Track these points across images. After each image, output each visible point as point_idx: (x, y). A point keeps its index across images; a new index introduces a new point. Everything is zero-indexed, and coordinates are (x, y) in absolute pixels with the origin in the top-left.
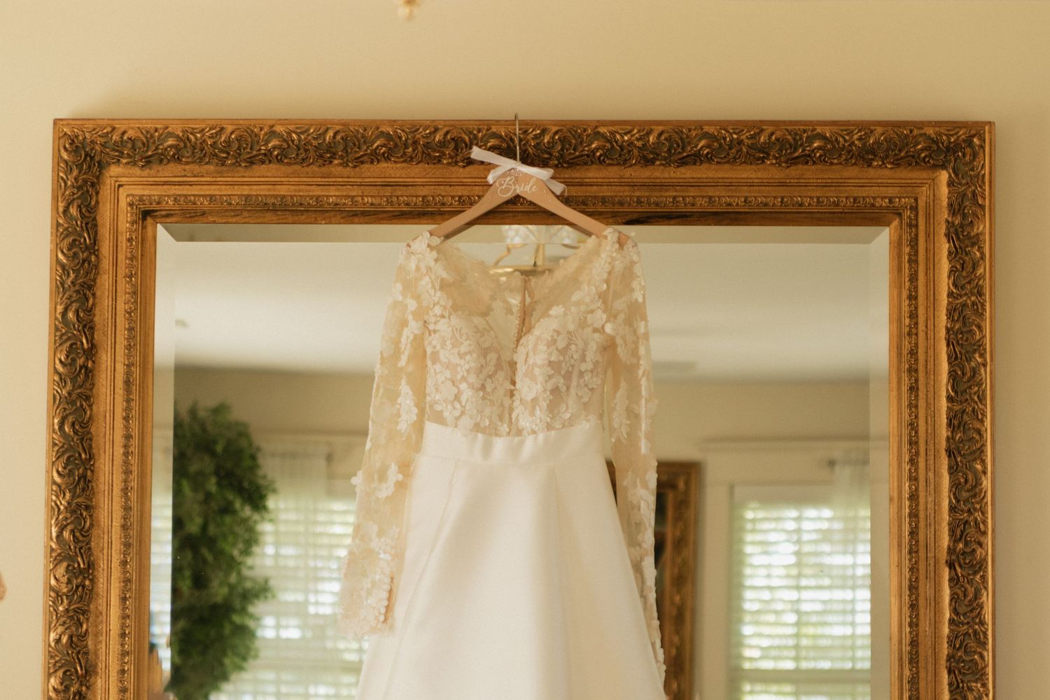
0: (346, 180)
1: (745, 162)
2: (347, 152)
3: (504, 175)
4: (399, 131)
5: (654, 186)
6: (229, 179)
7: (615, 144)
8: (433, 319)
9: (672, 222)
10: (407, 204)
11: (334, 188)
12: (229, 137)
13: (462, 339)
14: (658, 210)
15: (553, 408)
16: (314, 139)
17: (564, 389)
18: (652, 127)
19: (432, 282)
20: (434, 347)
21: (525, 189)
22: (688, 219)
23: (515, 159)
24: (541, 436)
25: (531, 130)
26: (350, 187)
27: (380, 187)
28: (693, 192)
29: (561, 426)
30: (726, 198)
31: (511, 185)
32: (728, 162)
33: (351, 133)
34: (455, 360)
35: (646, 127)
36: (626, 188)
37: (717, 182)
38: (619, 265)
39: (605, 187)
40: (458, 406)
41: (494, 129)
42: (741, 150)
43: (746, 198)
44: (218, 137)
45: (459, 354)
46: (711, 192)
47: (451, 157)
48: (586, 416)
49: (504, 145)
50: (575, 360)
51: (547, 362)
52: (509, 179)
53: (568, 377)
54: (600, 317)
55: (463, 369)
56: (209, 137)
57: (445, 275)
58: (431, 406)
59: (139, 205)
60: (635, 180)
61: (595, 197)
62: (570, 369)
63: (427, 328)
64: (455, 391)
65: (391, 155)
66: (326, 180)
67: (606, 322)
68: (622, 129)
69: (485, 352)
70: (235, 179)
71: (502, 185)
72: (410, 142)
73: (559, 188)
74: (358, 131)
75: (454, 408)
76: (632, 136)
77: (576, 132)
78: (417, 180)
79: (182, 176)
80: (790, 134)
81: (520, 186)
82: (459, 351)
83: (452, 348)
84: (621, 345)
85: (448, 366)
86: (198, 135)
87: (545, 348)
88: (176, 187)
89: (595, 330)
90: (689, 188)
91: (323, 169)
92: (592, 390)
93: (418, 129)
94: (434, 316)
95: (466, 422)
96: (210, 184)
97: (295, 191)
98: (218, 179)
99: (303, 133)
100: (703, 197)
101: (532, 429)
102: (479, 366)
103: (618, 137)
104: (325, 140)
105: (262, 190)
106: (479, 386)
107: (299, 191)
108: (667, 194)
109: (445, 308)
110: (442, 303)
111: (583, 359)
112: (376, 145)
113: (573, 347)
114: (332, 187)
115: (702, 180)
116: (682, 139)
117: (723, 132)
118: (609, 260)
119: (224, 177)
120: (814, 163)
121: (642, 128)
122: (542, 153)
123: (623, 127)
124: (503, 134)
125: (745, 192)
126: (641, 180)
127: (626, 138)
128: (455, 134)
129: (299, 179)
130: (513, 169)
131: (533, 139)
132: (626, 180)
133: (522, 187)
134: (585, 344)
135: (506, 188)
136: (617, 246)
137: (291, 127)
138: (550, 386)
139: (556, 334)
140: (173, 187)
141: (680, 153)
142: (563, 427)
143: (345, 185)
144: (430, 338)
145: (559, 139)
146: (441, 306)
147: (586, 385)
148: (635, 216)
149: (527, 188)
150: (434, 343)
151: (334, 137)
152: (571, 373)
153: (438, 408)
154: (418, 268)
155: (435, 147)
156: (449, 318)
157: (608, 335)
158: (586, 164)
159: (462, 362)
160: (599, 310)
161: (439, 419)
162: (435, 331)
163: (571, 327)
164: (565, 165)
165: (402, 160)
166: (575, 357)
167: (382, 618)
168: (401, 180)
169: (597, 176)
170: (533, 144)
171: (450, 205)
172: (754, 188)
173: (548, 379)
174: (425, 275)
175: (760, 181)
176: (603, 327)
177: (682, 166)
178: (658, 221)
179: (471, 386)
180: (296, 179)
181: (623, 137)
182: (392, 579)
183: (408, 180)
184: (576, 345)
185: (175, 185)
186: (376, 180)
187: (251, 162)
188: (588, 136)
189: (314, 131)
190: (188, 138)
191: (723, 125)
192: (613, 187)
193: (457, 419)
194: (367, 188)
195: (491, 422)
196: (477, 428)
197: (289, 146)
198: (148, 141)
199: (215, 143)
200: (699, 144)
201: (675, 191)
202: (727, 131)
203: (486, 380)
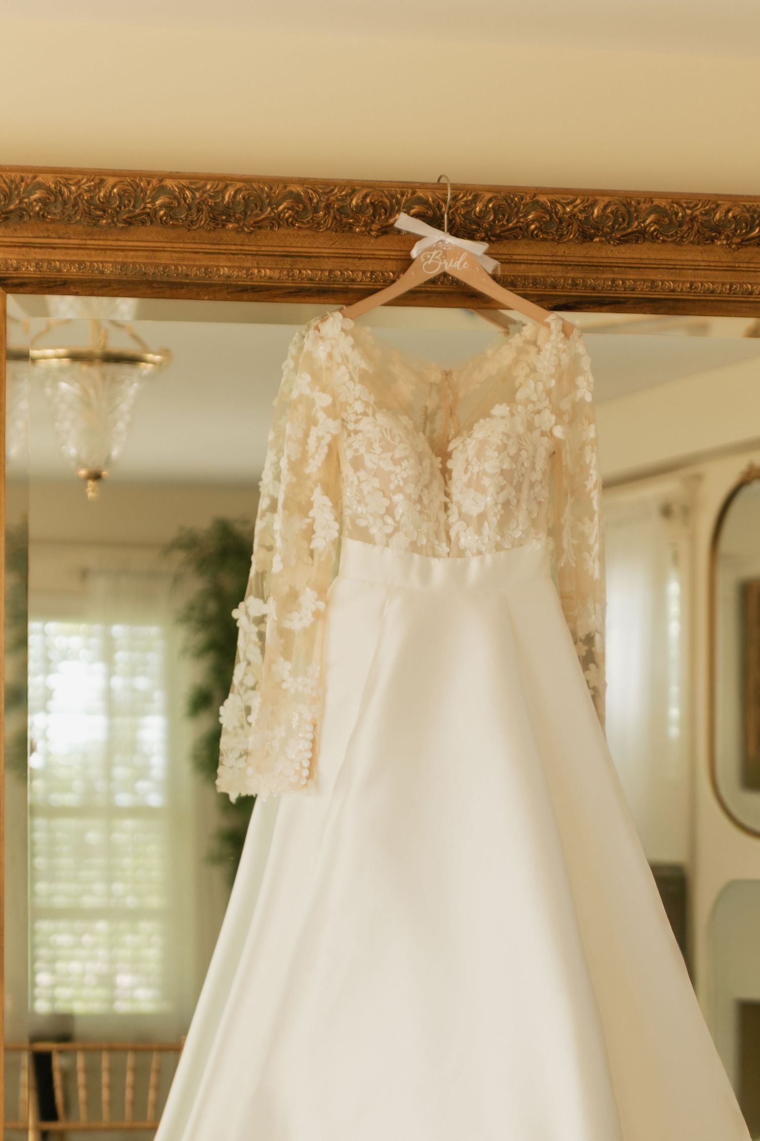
0: (240, 247)
1: (692, 242)
2: (246, 214)
3: (431, 248)
4: (310, 191)
5: (588, 266)
6: (101, 243)
7: (555, 216)
9: (604, 308)
10: (311, 280)
11: (224, 257)
12: (110, 192)
13: (394, 441)
14: (594, 294)
15: (503, 524)
16: (211, 197)
18: (597, 198)
19: (349, 373)
20: (357, 451)
21: (454, 265)
22: (622, 305)
23: (443, 229)
25: (461, 196)
26: (244, 256)
27: (280, 258)
28: (632, 275)
30: (667, 282)
31: (438, 260)
32: (673, 242)
33: (255, 192)
34: (387, 466)
35: (590, 197)
36: (561, 268)
37: (660, 264)
39: (536, 265)
41: (420, 193)
42: (692, 227)
43: (692, 284)
44: (97, 191)
45: (392, 459)
46: (652, 275)
47: (366, 225)
49: (430, 213)
51: (498, 470)
52: (435, 252)
54: (548, 419)
55: (399, 477)
56: (86, 191)
58: (353, 522)
60: (569, 259)
61: (526, 278)
64: (386, 503)
65: (296, 220)
66: (217, 247)
68: (563, 199)
70: (109, 243)
71: (428, 260)
72: (323, 205)
73: (491, 265)
74: (262, 190)
75: (385, 523)
76: (575, 207)
77: (512, 200)
78: (322, 250)
79: (44, 237)
81: (449, 263)
82: (393, 456)
83: (382, 453)
85: (377, 473)
86: (73, 188)
87: (496, 454)
88: (37, 250)
89: (543, 434)
90: (628, 269)
91: (212, 234)
93: (332, 190)
94: (353, 413)
96: (79, 248)
97: (178, 259)
98: (89, 242)
99: (197, 189)
100: (645, 281)
103: (559, 207)
104: (223, 198)
105: (140, 258)
107: (184, 259)
108: (604, 276)
109: (367, 404)
111: (533, 468)
112: (281, 208)
114: (222, 256)
115: (644, 262)
116: (629, 212)
117: (675, 206)
119: (95, 240)
121: (586, 198)
122: (470, 223)
123: (564, 196)
124: (430, 199)
125: (689, 276)
126: (576, 259)
127: (568, 209)
128: (376, 198)
129: (185, 246)
130: (442, 241)
131: (463, 206)
132: (559, 259)
135: (431, 262)
136: (562, 335)
137: (184, 182)
138: (502, 498)
139: (505, 437)
140: (33, 250)
141: (624, 229)
142: (513, 547)
143: (237, 254)
144: (351, 440)
145: (493, 208)
146: (363, 401)
148: (562, 301)
149: (457, 265)
150: (356, 445)
151: (234, 196)
153: (362, 523)
154: (330, 356)
155: (349, 212)
156: (374, 416)
158: (516, 238)
159: (398, 469)
160: (547, 410)
161: (364, 536)
162: (356, 432)
164: (493, 239)
165: (308, 226)
166: (526, 465)
167: (306, 773)
168: (303, 250)
169: (526, 252)
170: (462, 212)
171: (361, 281)
172: (699, 272)
175: (707, 264)
177: (622, 244)
178: (588, 308)
179: (408, 497)
180: (181, 245)
181: (564, 208)
182: (315, 726)
183: (313, 250)
184: (527, 451)
185: (35, 247)
186: (274, 249)
187: (129, 222)
188: (525, 205)
189: (212, 187)
190: (61, 193)
191: (676, 199)
192: (545, 266)
193: (389, 536)
194: (262, 258)
196: (414, 547)
197: (179, 205)
198: (11, 193)
199: (92, 198)
200: (647, 219)
201: (613, 273)
202: (680, 206)
203: (422, 491)
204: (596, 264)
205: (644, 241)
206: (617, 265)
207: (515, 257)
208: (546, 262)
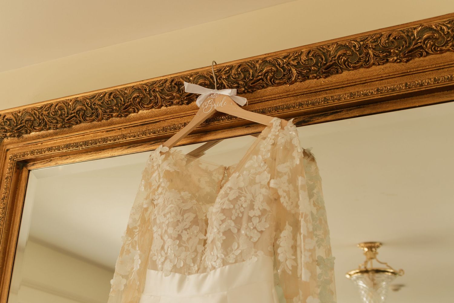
0: (121, 125)
1: (374, 64)
2: (119, 106)
3: (206, 99)
4: (145, 86)
5: (310, 93)
7: (278, 67)
8: (157, 197)
10: (155, 133)
11: (115, 131)
12: (55, 109)
13: (168, 204)
14: (315, 109)
15: (226, 246)
16: (99, 100)
17: (235, 231)
18: (302, 50)
19: (159, 174)
21: (220, 105)
23: (213, 88)
24: (218, 271)
25: (223, 69)
26: (124, 129)
27: (140, 127)
28: (338, 93)
29: (234, 261)
30: (363, 91)
31: (211, 105)
32: (361, 66)
33: (119, 93)
34: (162, 220)
35: (298, 51)
36: (292, 98)
37: (355, 82)
38: (281, 141)
39: (278, 100)
40: (163, 253)
41: (200, 73)
42: (368, 53)
43: (378, 88)
44: (50, 110)
46: (351, 90)
47: (178, 98)
48: (256, 252)
49: (207, 82)
50: (244, 208)
51: (220, 210)
52: (209, 101)
53: (238, 221)
54: (266, 177)
55: (166, 225)
56: (45, 111)
57: (168, 168)
58: (151, 258)
59: (15, 159)
60: (297, 92)
61: (271, 108)
62: (240, 215)
63: (153, 203)
64: (163, 242)
65: (144, 104)
66: (111, 127)
67: (270, 180)
68: (281, 56)
69: (183, 212)
71: (205, 106)
72: (151, 91)
73: (243, 101)
74: (122, 91)
75: (162, 256)
76: (289, 58)
77: (252, 64)
78: (160, 117)
80: (404, 33)
81: (216, 105)
83: (162, 212)
84: (285, 197)
86: (40, 111)
89: (262, 186)
90: (336, 90)
92: (261, 232)
93: (155, 83)
95: (168, 266)
99: (93, 98)
100: (346, 94)
101: (212, 266)
102: (176, 221)
103: (280, 61)
104: (104, 100)
106: (176, 236)
108: (319, 97)
109: (163, 188)
110: (163, 185)
111: (251, 207)
112: (133, 98)
113: (243, 199)
115: (344, 83)
116: (324, 53)
117: (353, 42)
118: (273, 137)
120: (428, 54)
121: (296, 52)
124: (206, 74)
125: (377, 85)
126: (301, 91)
127: (285, 61)
128: (176, 81)
130: (212, 94)
131: (225, 74)
132: (291, 93)
133: (218, 104)
134: (253, 197)
135: (208, 107)
136: (279, 128)
137: (87, 96)
138: (222, 228)
139: (229, 190)
141: (324, 64)
143: (121, 128)
145: (242, 70)
147: (255, 228)
151: (110, 97)
152: (242, 218)
153: (154, 258)
155: (167, 92)
157: (272, 188)
158: (263, 86)
160: (265, 172)
161: (154, 266)
163: (242, 185)
164: (250, 90)
165: (150, 106)
166: (244, 206)
168: (151, 119)
169: (271, 94)
170: (225, 77)
172: (384, 81)
173: (221, 223)
174: (156, 170)
175: (387, 75)
176: (269, 183)
177: (328, 75)
179: (170, 237)
180: (95, 130)
181: (283, 61)
184: (245, 197)
186: (137, 122)
187: (70, 123)
188: (260, 65)
189: (99, 96)
190: (35, 113)
191: (354, 38)
192: (283, 99)
193: (163, 264)
194: (133, 128)
195: (185, 264)
197: (86, 108)
198: (16, 120)
199: (48, 113)
200: (337, 55)
201: (326, 94)
202: (356, 41)
203: (182, 232)
204: (314, 91)
205: (342, 72)
206: (327, 89)
207: (264, 98)
208: (283, 97)
